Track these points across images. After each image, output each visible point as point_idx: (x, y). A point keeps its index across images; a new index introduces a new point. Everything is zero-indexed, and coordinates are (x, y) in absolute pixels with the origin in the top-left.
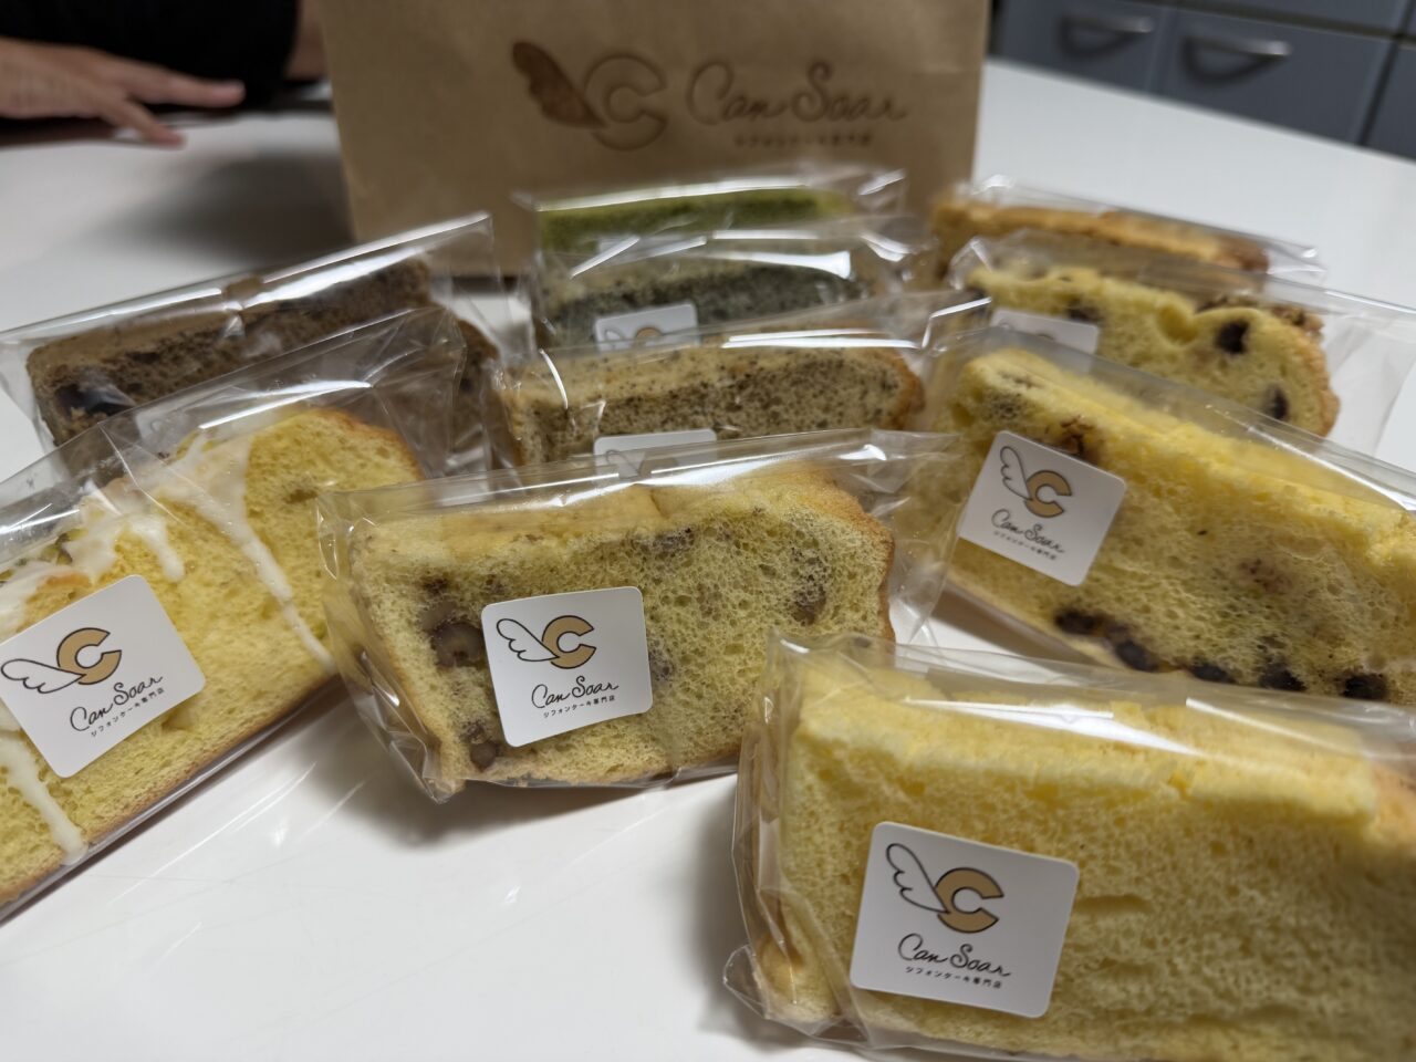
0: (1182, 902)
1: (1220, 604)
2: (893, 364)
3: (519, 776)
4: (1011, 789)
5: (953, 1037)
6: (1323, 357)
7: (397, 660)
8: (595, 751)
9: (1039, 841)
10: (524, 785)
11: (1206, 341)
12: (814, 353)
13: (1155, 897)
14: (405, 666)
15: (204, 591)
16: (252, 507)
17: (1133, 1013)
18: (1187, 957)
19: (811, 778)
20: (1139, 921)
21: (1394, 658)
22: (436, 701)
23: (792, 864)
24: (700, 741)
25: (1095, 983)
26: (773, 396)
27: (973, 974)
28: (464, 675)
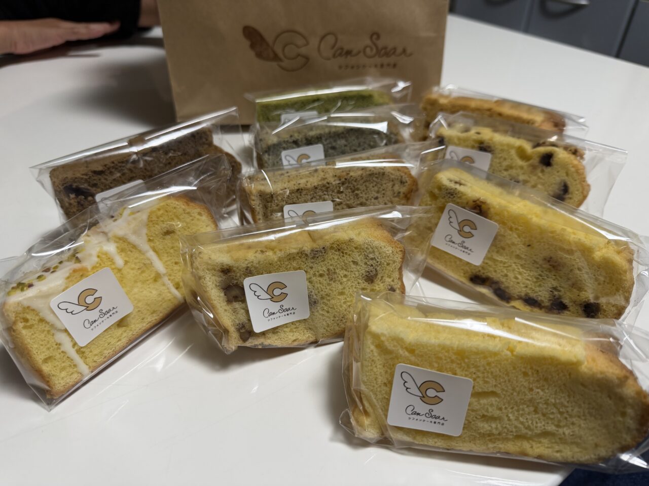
0: (512, 394)
1: (536, 274)
2: (406, 173)
3: (259, 343)
4: (448, 351)
5: (426, 443)
6: (584, 168)
7: (212, 300)
8: (287, 334)
9: (458, 371)
10: (260, 347)
11: (536, 161)
12: (373, 169)
13: (502, 392)
14: (215, 302)
15: (132, 272)
16: (149, 238)
17: (493, 435)
18: (514, 413)
19: (372, 347)
20: (496, 401)
21: (603, 297)
22: (227, 316)
23: (365, 379)
24: (328, 329)
25: (479, 424)
26: (356, 187)
27: (434, 420)
28: (237, 305)
